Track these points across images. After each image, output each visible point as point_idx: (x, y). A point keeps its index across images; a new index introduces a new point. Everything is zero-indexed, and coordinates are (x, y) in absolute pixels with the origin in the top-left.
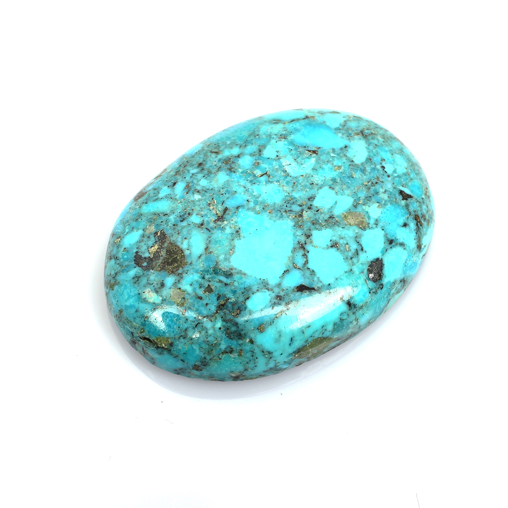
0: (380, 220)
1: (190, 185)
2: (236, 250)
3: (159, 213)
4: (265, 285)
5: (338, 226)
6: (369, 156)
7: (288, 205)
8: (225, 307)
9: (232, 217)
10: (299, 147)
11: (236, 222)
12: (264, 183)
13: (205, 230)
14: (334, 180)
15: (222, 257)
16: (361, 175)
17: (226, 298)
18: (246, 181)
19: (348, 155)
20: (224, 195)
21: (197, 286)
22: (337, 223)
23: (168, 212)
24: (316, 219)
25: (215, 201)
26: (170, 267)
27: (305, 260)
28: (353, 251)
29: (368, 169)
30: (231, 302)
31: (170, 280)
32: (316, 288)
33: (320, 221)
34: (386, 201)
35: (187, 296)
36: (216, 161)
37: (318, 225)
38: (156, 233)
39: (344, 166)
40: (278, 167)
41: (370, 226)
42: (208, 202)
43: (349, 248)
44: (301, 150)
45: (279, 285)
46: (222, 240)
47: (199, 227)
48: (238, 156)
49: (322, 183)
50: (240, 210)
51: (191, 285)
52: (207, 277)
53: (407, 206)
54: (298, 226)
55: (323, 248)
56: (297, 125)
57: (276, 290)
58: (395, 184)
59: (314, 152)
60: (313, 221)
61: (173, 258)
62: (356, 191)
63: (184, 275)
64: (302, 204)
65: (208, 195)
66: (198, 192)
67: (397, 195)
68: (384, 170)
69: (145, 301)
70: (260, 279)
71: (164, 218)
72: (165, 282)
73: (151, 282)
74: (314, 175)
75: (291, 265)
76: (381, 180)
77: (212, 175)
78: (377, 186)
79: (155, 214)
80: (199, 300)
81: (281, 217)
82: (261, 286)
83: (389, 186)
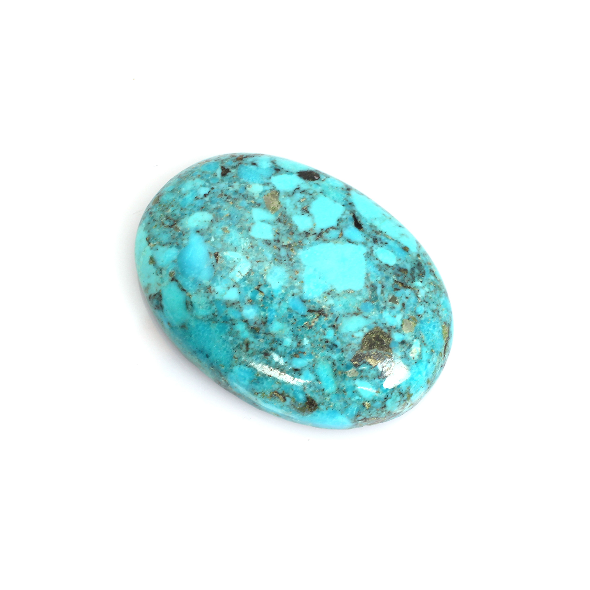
0: (262, 182)
1: (294, 354)
2: (347, 288)
3: (333, 371)
4: (370, 255)
5: (286, 212)
6: (198, 210)
7: (283, 259)
8: (403, 282)
9: (315, 303)
10: (215, 271)
11: (320, 298)
12: (269, 287)
13: (338, 322)
14: (240, 230)
15: (359, 298)
16: (224, 209)
17: (394, 283)
18: (273, 304)
19: (207, 227)
20: (295, 318)
21: (394, 312)
22: (284, 214)
23: (330, 362)
24: (287, 233)
25: (305, 323)
26: (385, 340)
27: (331, 230)
28: (303, 195)
29: (214, 206)
30: (397, 278)
31: (397, 337)
32: (352, 215)
33: (288, 228)
34: (241, 183)
35: (406, 318)
36: (259, 340)
37: (293, 229)
38: (356, 366)
39: (221, 226)
40: (246, 282)
41: (272, 188)
42: (309, 330)
43: (302, 199)
44: (218, 268)
45: (365, 244)
46: (342, 304)
47: (337, 328)
48: (246, 321)
49: (248, 238)
50: (305, 298)
51: (395, 316)
52: (383, 305)
53: (234, 167)
54: (300, 245)
55: (313, 218)
56: (188, 284)
57: (370, 244)
58: (218, 181)
59: (216, 255)
60: (290, 234)
61: (376, 341)
62: (243, 208)
63: (388, 325)
64: (277, 248)
65: (300, 333)
66: (299, 343)
67: (229, 177)
68: (208, 194)
69: (420, 355)
70: (366, 260)
71: (338, 364)
72: (400, 341)
73: (403, 354)
74: (243, 248)
75: (341, 239)
76: (220, 193)
77: (277, 337)
78: (228, 193)
79: (336, 374)
80: (406, 305)
81: (298, 261)
82: (372, 257)
83: (223, 185)
